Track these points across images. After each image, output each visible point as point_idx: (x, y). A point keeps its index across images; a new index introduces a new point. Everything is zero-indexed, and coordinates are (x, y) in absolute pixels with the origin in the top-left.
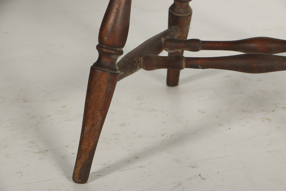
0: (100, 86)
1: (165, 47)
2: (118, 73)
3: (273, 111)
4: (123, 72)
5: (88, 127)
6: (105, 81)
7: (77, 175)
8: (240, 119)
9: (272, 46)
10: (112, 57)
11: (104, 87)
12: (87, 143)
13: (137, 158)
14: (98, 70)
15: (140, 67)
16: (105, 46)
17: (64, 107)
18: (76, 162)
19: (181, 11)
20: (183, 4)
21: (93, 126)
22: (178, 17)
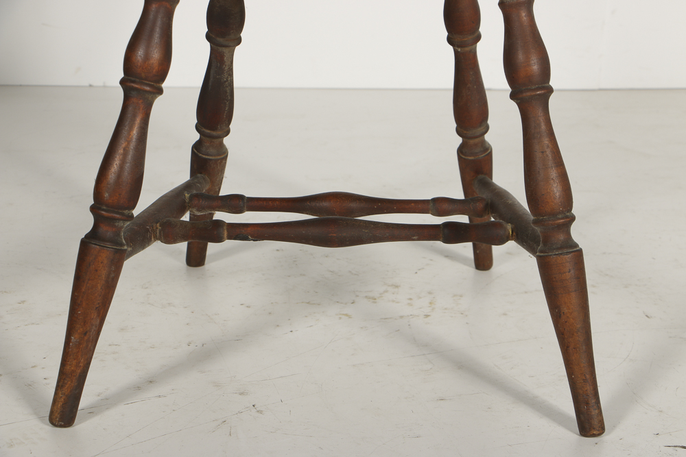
0: (96, 271)
1: (190, 207)
2: (126, 250)
3: (353, 303)
4: (131, 247)
5: (76, 336)
6: (105, 262)
7: (56, 414)
8: (306, 316)
9: (354, 205)
10: (117, 224)
11: (103, 273)
12: (74, 362)
13: (151, 381)
14: (94, 246)
15: (156, 239)
16: (105, 208)
17: (23, 302)
18: (56, 393)
19: (212, 151)
20: (215, 140)
21: (85, 334)
22: (206, 160)
